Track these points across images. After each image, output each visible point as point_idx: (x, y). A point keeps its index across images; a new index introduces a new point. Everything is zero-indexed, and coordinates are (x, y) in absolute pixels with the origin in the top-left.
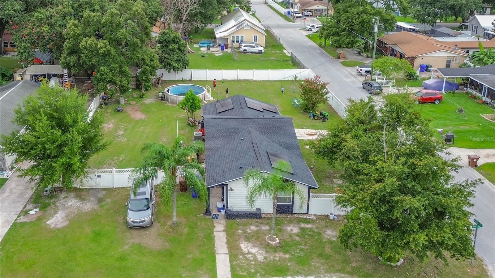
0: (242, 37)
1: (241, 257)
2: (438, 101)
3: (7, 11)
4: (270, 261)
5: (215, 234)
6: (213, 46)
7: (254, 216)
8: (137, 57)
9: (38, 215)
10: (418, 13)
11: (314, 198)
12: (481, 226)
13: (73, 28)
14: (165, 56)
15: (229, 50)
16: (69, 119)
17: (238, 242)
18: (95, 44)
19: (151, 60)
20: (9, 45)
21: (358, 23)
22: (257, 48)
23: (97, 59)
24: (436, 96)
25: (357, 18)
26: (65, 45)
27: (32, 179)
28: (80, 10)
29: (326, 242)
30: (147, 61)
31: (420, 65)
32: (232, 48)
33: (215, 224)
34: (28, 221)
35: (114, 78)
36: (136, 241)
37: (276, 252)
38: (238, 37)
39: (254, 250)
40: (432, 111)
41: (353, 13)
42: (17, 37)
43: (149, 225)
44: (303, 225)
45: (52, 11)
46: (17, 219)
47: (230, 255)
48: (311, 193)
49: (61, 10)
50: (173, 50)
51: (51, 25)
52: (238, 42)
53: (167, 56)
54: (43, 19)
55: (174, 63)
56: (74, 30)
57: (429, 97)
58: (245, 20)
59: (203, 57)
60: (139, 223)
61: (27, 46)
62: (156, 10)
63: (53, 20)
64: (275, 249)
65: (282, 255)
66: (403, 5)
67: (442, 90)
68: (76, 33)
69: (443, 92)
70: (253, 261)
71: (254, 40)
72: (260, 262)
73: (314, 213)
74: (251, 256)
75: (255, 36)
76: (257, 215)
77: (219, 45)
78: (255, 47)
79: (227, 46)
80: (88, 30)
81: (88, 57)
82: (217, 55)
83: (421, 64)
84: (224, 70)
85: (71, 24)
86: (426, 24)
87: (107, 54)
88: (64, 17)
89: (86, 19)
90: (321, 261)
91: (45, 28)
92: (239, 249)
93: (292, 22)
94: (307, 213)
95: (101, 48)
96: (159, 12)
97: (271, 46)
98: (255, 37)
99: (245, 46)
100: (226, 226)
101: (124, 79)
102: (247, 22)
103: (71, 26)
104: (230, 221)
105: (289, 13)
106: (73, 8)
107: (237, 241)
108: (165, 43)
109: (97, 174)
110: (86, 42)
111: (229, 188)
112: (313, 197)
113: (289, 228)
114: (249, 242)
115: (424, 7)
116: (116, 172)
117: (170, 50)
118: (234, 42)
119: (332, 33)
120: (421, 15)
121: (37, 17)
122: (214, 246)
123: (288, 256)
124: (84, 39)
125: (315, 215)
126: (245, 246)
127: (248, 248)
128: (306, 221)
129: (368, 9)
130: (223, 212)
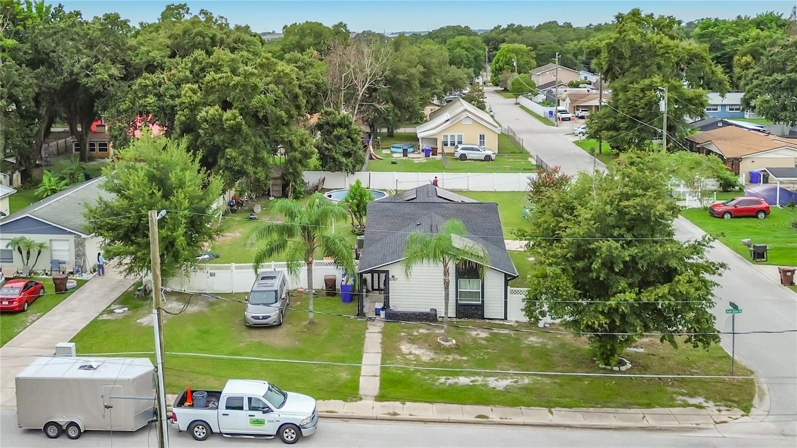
0: (460, 137)
1: (398, 357)
2: (763, 215)
3: (100, 76)
4: (439, 361)
5: (367, 335)
6: (414, 152)
7: (425, 317)
8: (281, 137)
9: (126, 314)
10: (766, 105)
11: (514, 295)
12: (739, 311)
13: (190, 93)
14: (326, 146)
15: (439, 157)
16: (173, 178)
17: (398, 344)
18: (219, 115)
19: (302, 144)
20: (97, 147)
21: (643, 105)
22: (483, 152)
23: (222, 137)
24: (759, 206)
25: (642, 98)
26: (178, 118)
27: (120, 264)
28: (201, 75)
29: (524, 347)
30: (296, 145)
31: (750, 173)
32: (442, 153)
33: (368, 326)
34: (113, 319)
35: (245, 167)
36: (256, 340)
37: (450, 354)
38: (453, 136)
39: (418, 352)
40: (750, 227)
41: (635, 91)
42: (110, 115)
43: (275, 324)
44: (495, 331)
45: (162, 76)
46: (98, 317)
47: (382, 354)
48: (509, 287)
49: (174, 75)
50: (339, 138)
51: (159, 96)
52: (454, 145)
53: (330, 146)
54: (149, 86)
55: (340, 157)
56: (190, 97)
57: (747, 207)
58: (465, 110)
59: (393, 163)
60: (262, 319)
61: (123, 126)
62: (316, 80)
63: (162, 89)
64: (448, 351)
65: (458, 357)
66: (717, 77)
67: (776, 204)
68: (193, 101)
69: (778, 206)
70: (415, 361)
71: (481, 142)
72: (424, 362)
73: (516, 319)
74: (412, 356)
75: (481, 135)
76: (430, 318)
77: (423, 150)
78: (479, 150)
79: (434, 151)
80: (211, 98)
81: (209, 133)
82: (416, 162)
83: (751, 171)
84: (420, 174)
85: (187, 89)
86: (781, 123)
87: (236, 129)
88: (178, 85)
89: (209, 83)
90: (512, 364)
91: (151, 99)
92: (398, 349)
93: (554, 125)
94: (506, 318)
95: (227, 120)
96: (320, 84)
97: (509, 153)
98: (482, 137)
99: (463, 149)
100: (384, 328)
101: (260, 169)
102: (467, 113)
103: (187, 92)
104: (392, 325)
105: (551, 113)
106: (191, 72)
107: (397, 342)
108: (326, 127)
109: (210, 271)
110: (207, 112)
111: (390, 277)
112: (513, 292)
113: (474, 333)
114: (414, 344)
115: (776, 95)
116: (237, 268)
117: (336, 136)
118: (446, 145)
119: (605, 126)
120: (770, 108)
121: (140, 84)
122: (363, 345)
123: (465, 358)
124: (205, 109)
125: (517, 322)
126: (405, 348)
127: (411, 349)
128: (502, 326)
129: (656, 82)
130: (383, 313)
